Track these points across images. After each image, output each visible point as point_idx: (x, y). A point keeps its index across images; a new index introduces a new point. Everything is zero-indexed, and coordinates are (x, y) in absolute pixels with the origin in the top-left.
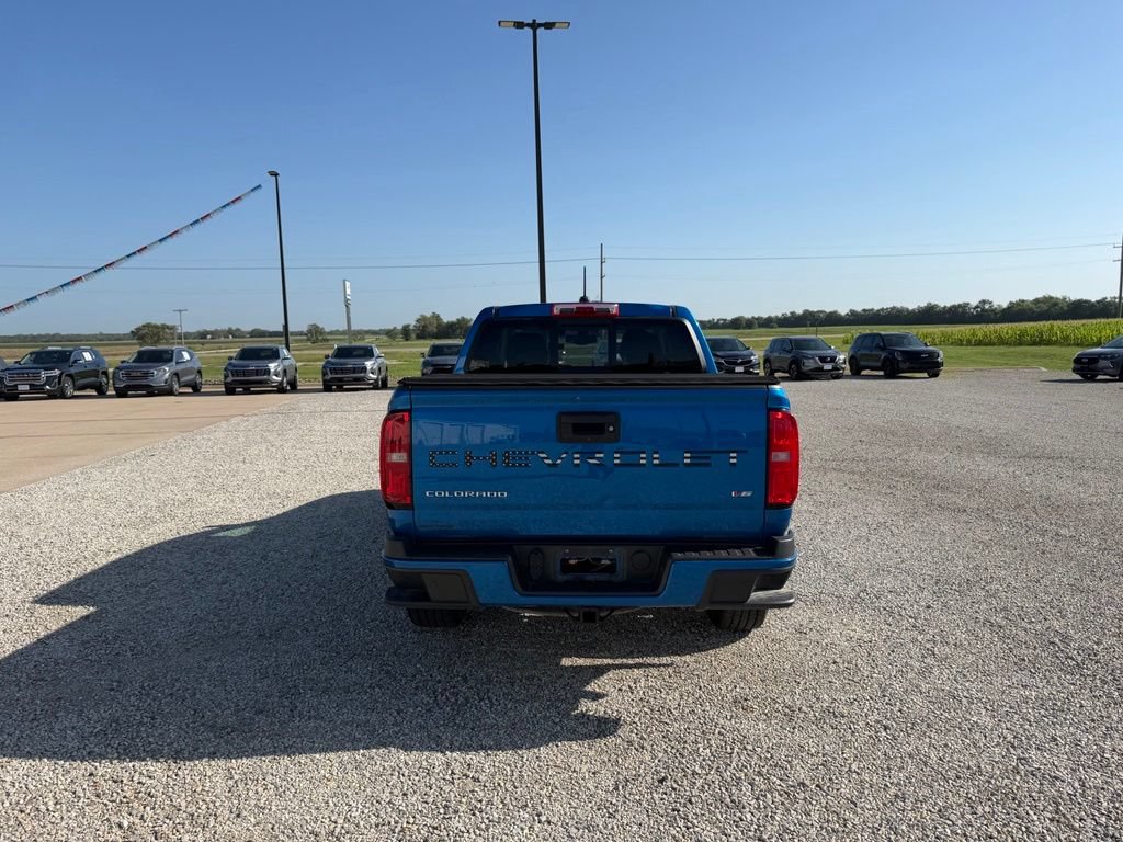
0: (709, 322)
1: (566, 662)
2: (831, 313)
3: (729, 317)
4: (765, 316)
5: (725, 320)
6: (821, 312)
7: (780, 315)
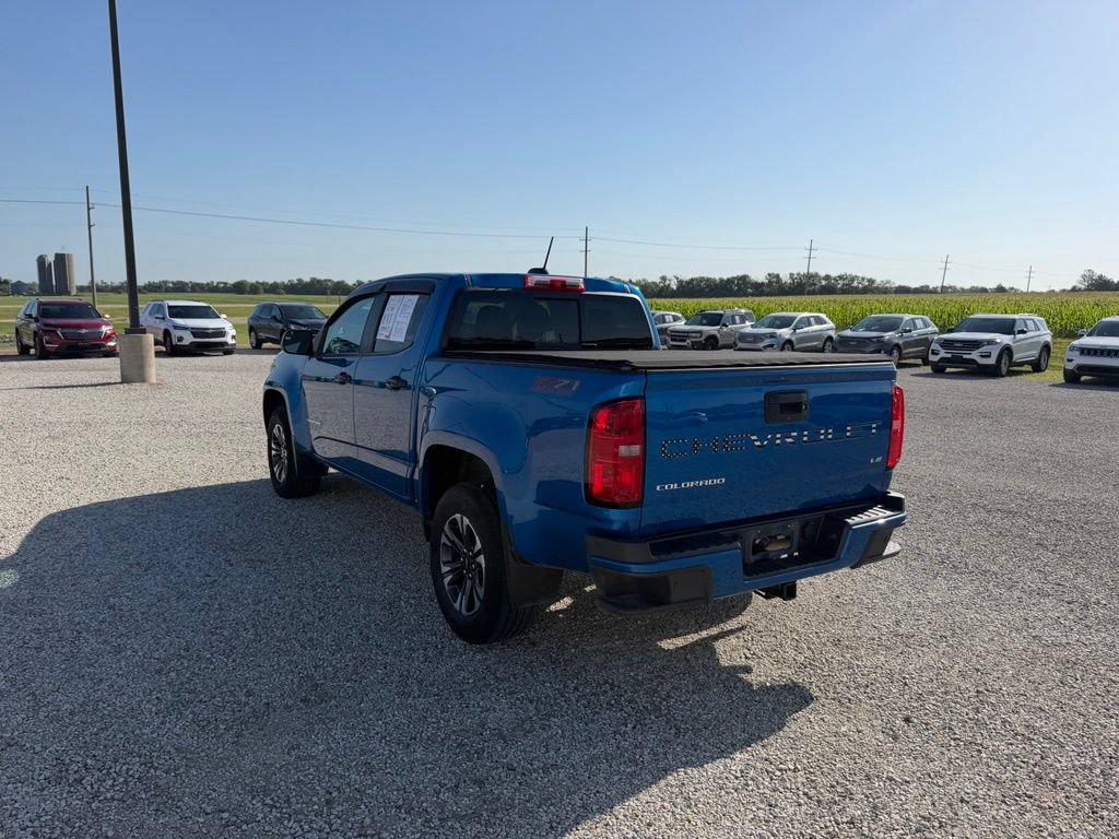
0: (208, 284)
1: (667, 644)
2: (338, 283)
3: (231, 281)
4: (271, 281)
5: (226, 284)
6: (329, 281)
7: (286, 282)
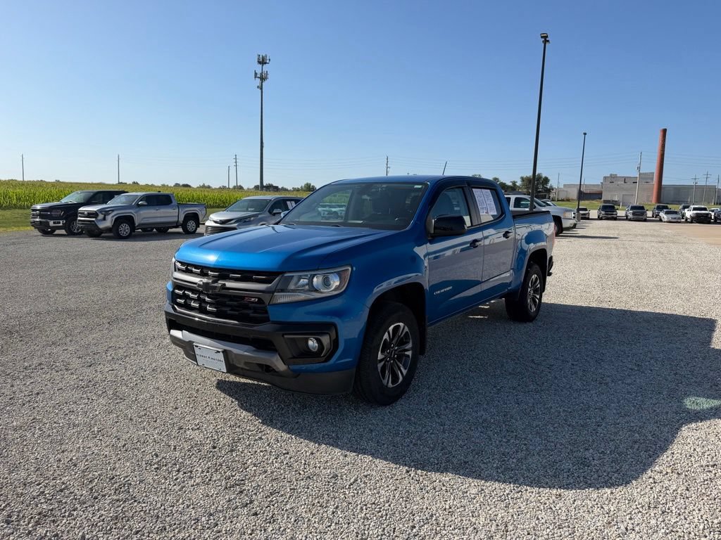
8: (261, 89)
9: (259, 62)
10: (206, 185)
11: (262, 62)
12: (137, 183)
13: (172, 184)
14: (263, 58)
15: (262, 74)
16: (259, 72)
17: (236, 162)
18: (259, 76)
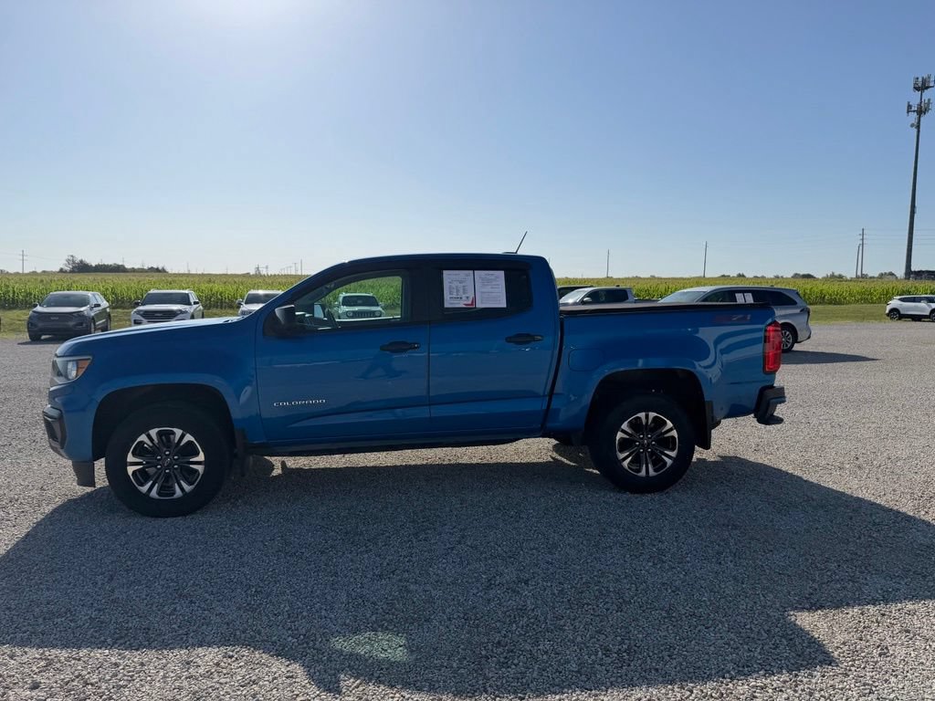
8: (918, 127)
9: (917, 89)
10: (836, 274)
11: (922, 87)
12: (743, 276)
13: (789, 275)
14: (924, 81)
15: (920, 105)
16: (915, 102)
17: (863, 239)
18: (915, 108)
